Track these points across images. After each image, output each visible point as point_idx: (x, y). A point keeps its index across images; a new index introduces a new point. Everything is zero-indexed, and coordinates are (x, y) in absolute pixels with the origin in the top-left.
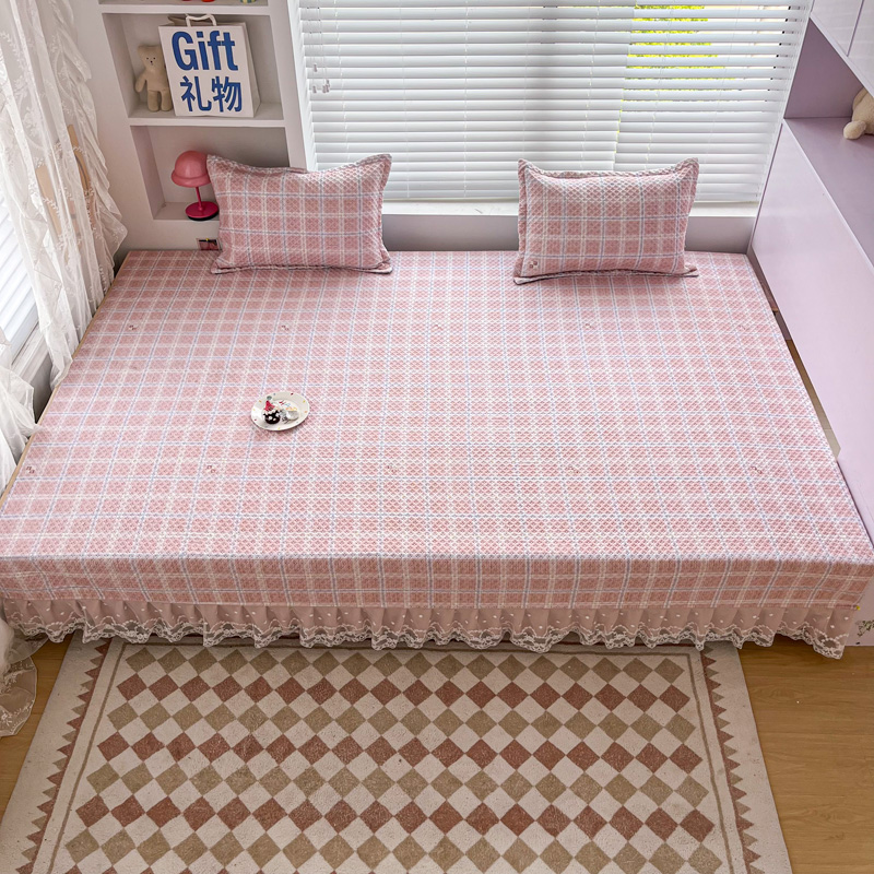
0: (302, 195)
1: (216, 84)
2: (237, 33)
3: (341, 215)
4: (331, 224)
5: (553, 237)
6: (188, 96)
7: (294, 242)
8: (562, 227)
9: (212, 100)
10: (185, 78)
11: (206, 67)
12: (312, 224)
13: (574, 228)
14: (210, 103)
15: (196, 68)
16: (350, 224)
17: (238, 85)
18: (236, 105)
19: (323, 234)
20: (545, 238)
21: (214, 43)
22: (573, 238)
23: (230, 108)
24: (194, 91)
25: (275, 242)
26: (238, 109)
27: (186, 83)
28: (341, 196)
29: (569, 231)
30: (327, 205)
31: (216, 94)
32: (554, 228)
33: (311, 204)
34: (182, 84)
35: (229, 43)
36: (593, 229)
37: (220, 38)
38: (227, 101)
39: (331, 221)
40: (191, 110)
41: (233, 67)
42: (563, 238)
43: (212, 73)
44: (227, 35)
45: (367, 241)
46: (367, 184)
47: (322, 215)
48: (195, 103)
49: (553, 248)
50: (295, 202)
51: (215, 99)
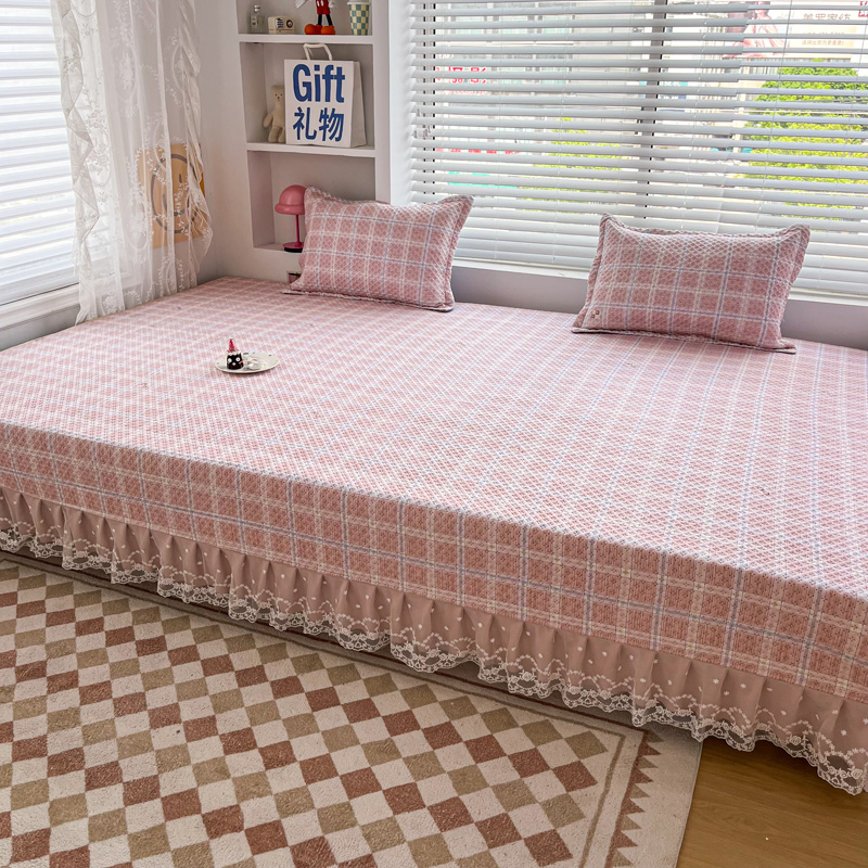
0: (374, 219)
1: (323, 116)
2: (348, 68)
3: (407, 242)
4: (396, 250)
5: (620, 285)
6: (298, 125)
7: (358, 265)
8: (632, 275)
9: (318, 130)
10: (299, 109)
11: (318, 99)
12: (377, 247)
13: (645, 277)
14: (315, 132)
15: (310, 100)
16: (415, 253)
17: (341, 117)
18: (337, 135)
19: (386, 259)
20: (612, 285)
21: (328, 77)
22: (642, 286)
23: (331, 138)
25: (341, 263)
26: (338, 139)
27: (299, 114)
28: (410, 225)
29: (639, 279)
30: (395, 231)
31: (322, 124)
32: (624, 276)
33: (381, 229)
34: (296, 114)
35: (340, 77)
36: (666, 278)
37: (334, 72)
38: (330, 131)
39: (396, 247)
40: (299, 138)
41: (340, 99)
42: (631, 286)
43: (322, 104)
44: (339, 69)
45: (430, 275)
46: (441, 218)
47: (388, 240)
48: (303, 132)
49: (619, 296)
50: (366, 225)
51: (321, 128)
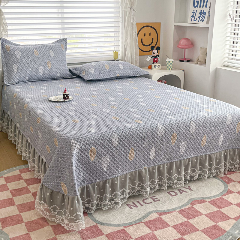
1: (200, 13)
6: (192, 16)
9: (198, 18)
10: (194, 10)
11: (200, 7)
14: (197, 18)
15: (198, 7)
17: (205, 13)
18: (203, 20)
23: (201, 21)
24: (194, 15)
31: (199, 16)
34: (193, 12)
38: (201, 18)
40: (191, 21)
48: (193, 18)
51: (199, 17)
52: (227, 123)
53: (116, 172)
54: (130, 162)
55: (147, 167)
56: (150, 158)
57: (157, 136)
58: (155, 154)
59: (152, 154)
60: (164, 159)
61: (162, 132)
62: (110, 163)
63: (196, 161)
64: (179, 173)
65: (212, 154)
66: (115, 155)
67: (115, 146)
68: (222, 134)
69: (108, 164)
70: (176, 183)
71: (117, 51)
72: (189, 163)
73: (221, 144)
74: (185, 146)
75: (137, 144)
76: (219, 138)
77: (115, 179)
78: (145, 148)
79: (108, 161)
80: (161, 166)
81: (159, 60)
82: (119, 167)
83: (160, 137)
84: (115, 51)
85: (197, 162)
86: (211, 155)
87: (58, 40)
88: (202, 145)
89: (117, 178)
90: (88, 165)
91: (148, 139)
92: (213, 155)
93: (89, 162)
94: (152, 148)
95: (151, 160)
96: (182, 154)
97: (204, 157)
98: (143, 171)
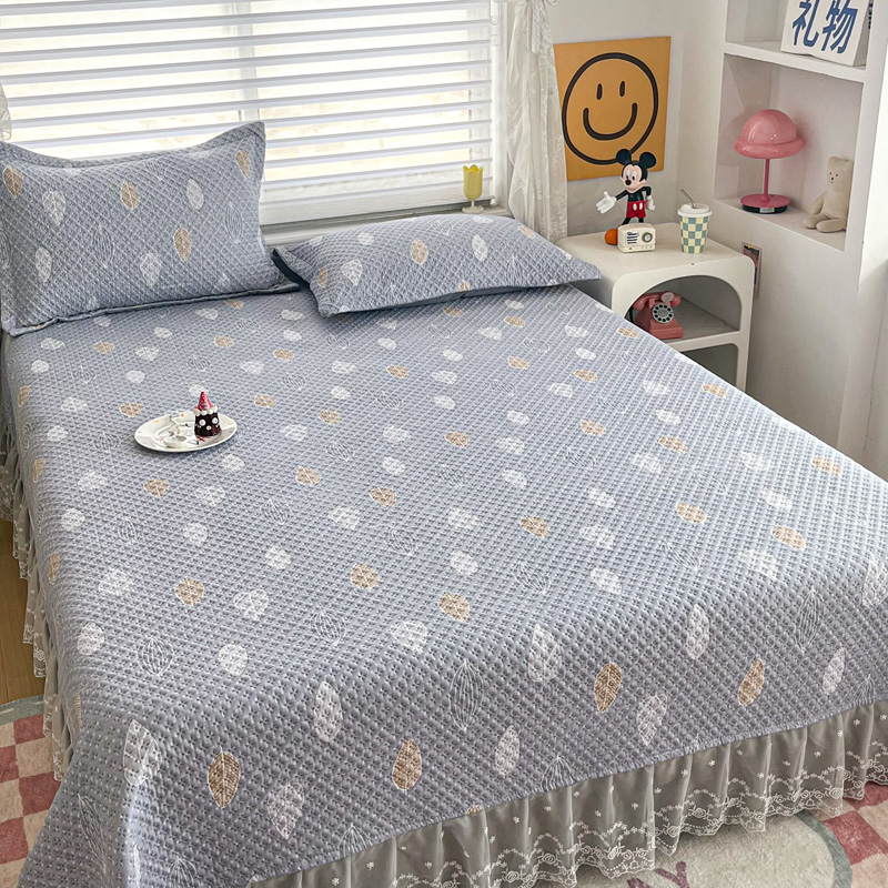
6: (800, 22)
9: (820, 32)
14: (817, 34)
18: (841, 44)
23: (833, 47)
24: (807, 18)
26: (841, 50)
27: (806, 4)
31: (828, 24)
38: (835, 36)
40: (795, 42)
48: (802, 32)
51: (825, 30)
52: (865, 603)
53: (335, 842)
54: (403, 796)
55: (481, 808)
56: (493, 773)
57: (526, 685)
58: (517, 756)
59: (507, 755)
60: (563, 769)
61: (552, 663)
62: (305, 809)
63: (713, 763)
64: (633, 818)
65: (789, 732)
66: (328, 776)
67: (327, 739)
68: (842, 650)
69: (300, 814)
70: (619, 859)
71: (479, 165)
72: (678, 778)
73: (833, 688)
74: (659, 712)
75: (431, 725)
76: (824, 666)
77: (334, 866)
78: (472, 736)
79: (296, 802)
80: (550, 797)
81: (651, 206)
82: (349, 820)
83: (539, 685)
84: (469, 166)
85: (716, 770)
86: (785, 736)
87: (227, 134)
88: (744, 699)
89: (342, 862)
90: (204, 824)
91: (484, 699)
92: (795, 735)
93: (208, 810)
94: (501, 733)
95: (500, 778)
96: (646, 743)
97: (752, 746)
98: (466, 823)
